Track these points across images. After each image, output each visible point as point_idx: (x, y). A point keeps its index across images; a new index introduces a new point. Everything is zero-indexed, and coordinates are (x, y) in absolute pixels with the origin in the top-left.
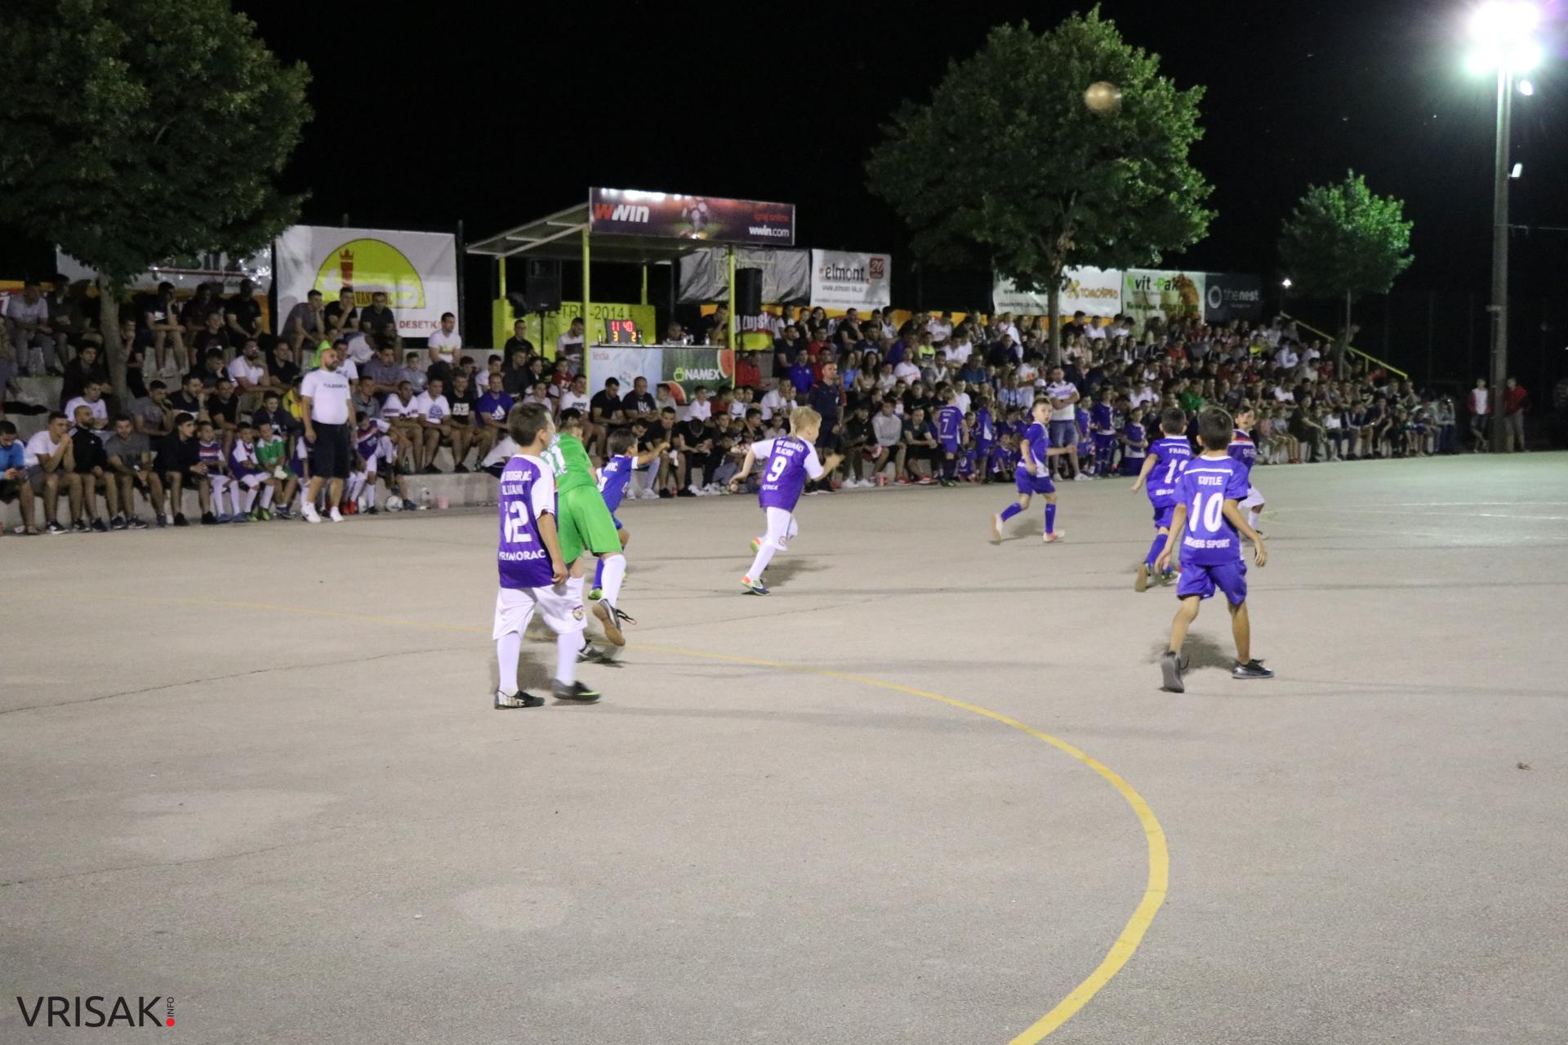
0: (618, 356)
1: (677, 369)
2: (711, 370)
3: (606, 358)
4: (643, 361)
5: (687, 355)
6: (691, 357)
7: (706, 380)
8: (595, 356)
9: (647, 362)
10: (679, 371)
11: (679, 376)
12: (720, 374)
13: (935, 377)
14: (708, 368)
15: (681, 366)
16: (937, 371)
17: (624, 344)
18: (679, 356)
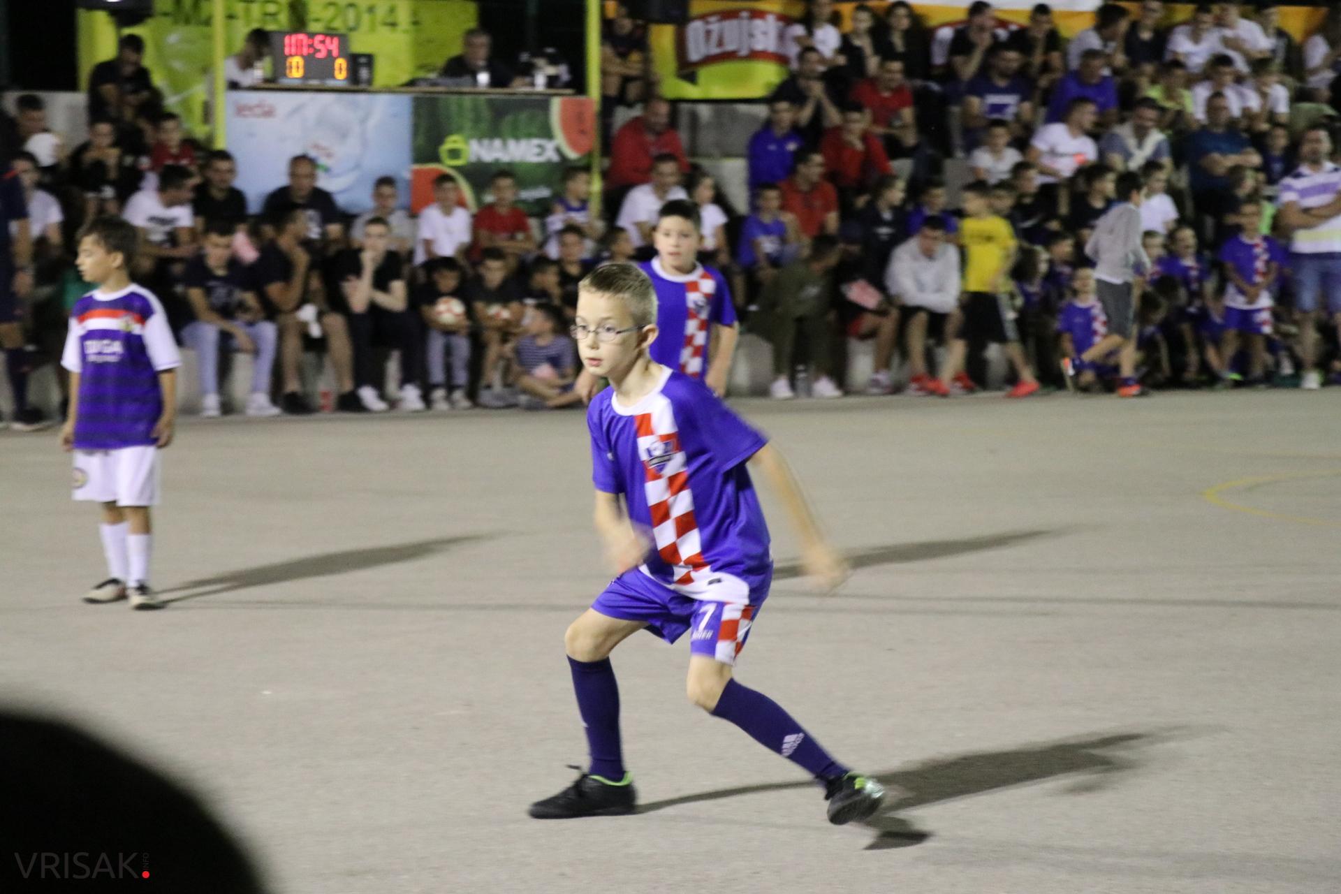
0: (297, 109)
1: (454, 138)
2: (536, 141)
3: (269, 113)
4: (363, 121)
5: (475, 109)
6: (486, 114)
7: (521, 164)
8: (241, 110)
9: (372, 122)
10: (452, 142)
11: (455, 153)
12: (558, 150)
13: (1128, 156)
14: (529, 136)
15: (459, 130)
16: (1131, 142)
17: (314, 83)
18: (454, 108)
